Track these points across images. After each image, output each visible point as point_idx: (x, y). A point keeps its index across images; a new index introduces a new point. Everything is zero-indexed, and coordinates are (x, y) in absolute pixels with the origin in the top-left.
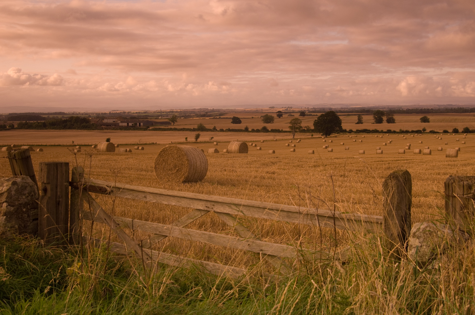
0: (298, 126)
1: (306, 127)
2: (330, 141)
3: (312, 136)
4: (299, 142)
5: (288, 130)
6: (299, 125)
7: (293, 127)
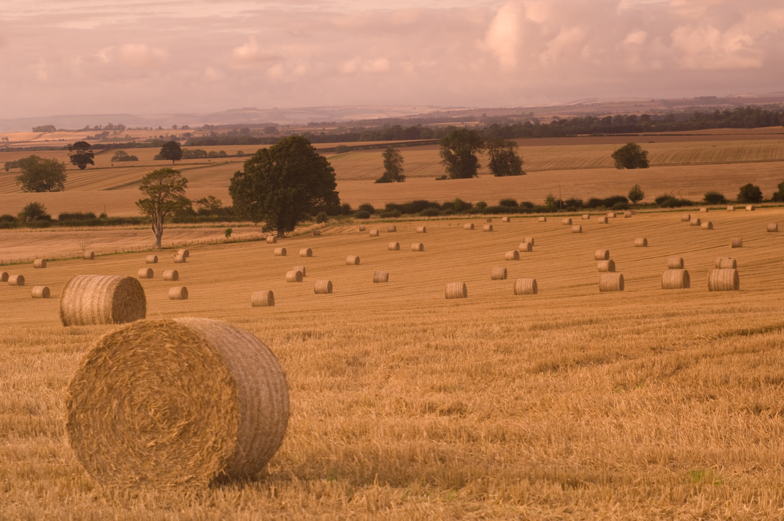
0: (174, 196)
1: (204, 201)
2: (304, 251)
3: (229, 233)
4: (184, 261)
5: (137, 213)
6: (178, 194)
7: (153, 202)
